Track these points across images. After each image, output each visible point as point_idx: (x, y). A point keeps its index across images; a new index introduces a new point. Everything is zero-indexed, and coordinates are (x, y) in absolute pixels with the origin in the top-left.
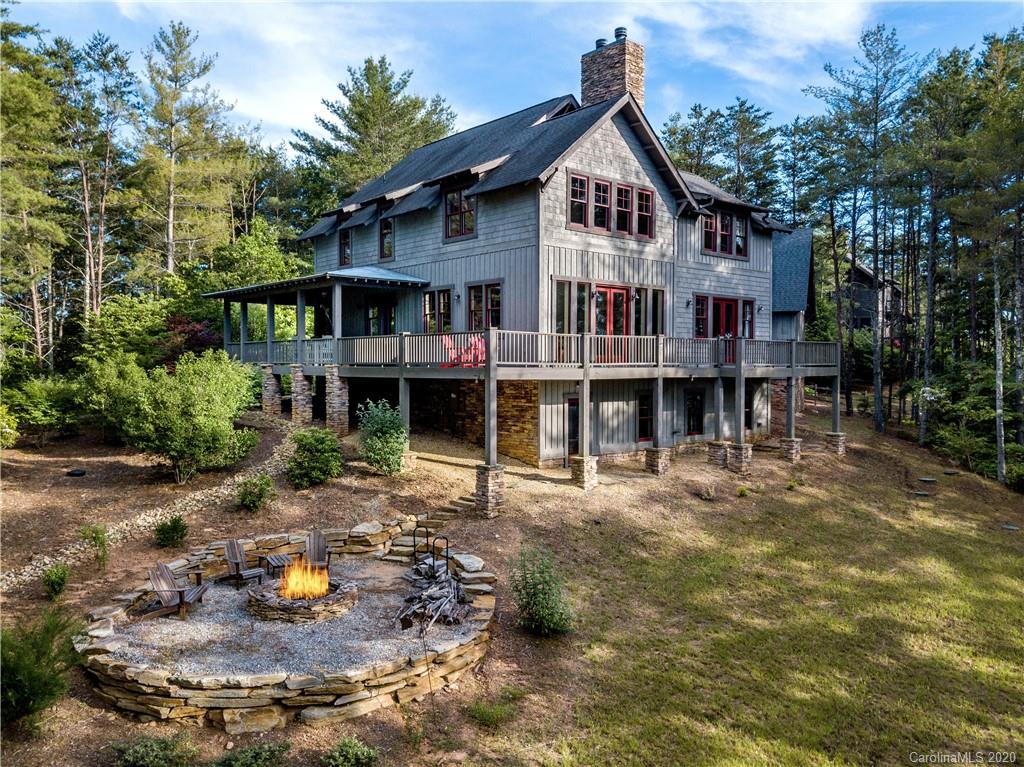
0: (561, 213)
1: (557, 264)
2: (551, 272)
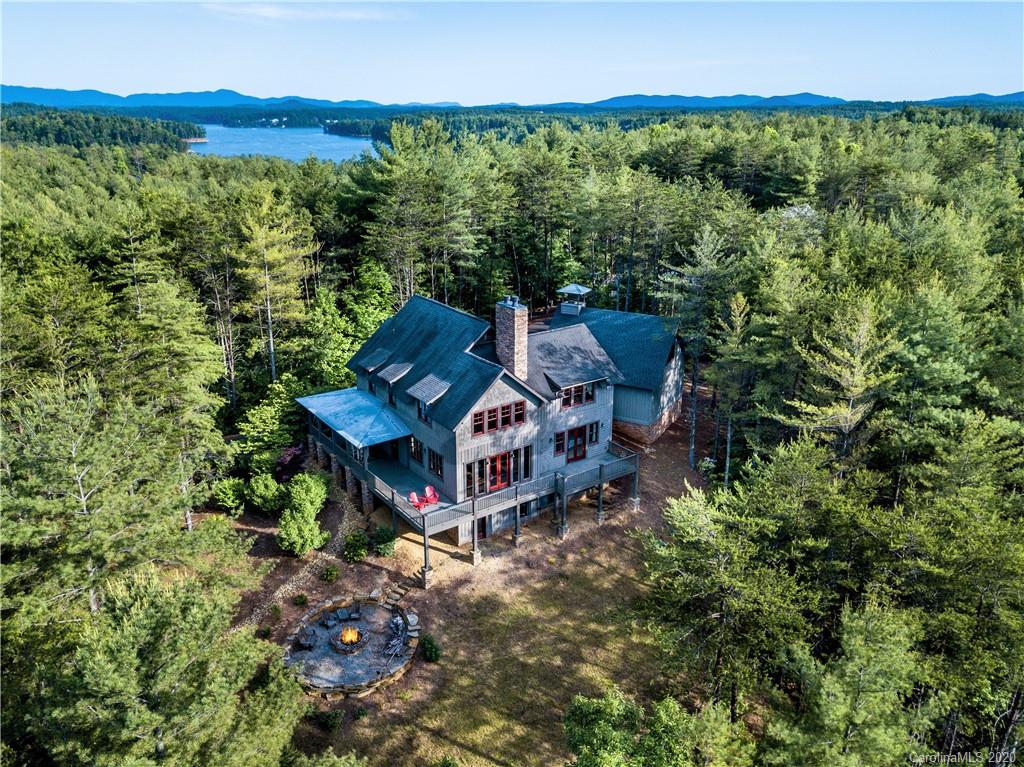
0: (468, 432)
1: (467, 457)
2: (463, 461)
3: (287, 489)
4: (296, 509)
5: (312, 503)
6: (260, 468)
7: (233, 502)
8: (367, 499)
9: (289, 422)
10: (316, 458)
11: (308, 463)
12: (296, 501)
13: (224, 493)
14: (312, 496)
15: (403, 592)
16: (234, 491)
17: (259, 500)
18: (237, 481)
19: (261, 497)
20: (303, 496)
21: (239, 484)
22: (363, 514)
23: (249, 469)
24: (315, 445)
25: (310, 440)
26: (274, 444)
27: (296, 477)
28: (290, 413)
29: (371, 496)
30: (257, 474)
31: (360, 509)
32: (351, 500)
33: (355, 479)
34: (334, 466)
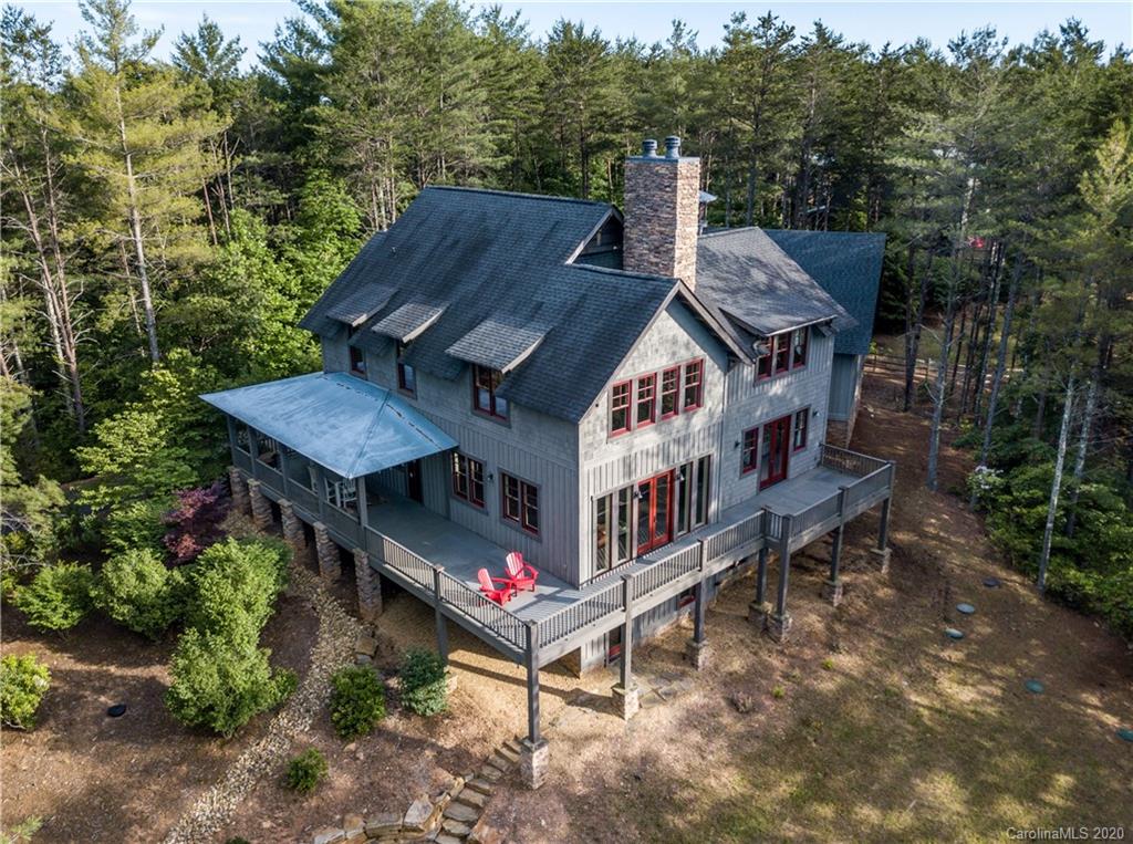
0: (602, 429)
1: (597, 482)
2: (591, 494)
3: (190, 579)
4: (213, 623)
5: (248, 607)
6: (128, 539)
7: (65, 617)
8: (368, 588)
9: (188, 442)
10: (249, 511)
11: (234, 520)
12: (211, 607)
13: (42, 598)
14: (248, 590)
15: (478, 799)
16: (66, 592)
17: (125, 609)
18: (74, 568)
19: (129, 600)
20: (228, 592)
21: (78, 576)
22: (360, 619)
23: (103, 542)
24: (246, 486)
25: (235, 477)
26: (158, 486)
27: (209, 551)
28: (191, 426)
29: (377, 582)
30: (121, 550)
31: (353, 611)
32: (330, 591)
33: (338, 547)
34: (289, 524)
